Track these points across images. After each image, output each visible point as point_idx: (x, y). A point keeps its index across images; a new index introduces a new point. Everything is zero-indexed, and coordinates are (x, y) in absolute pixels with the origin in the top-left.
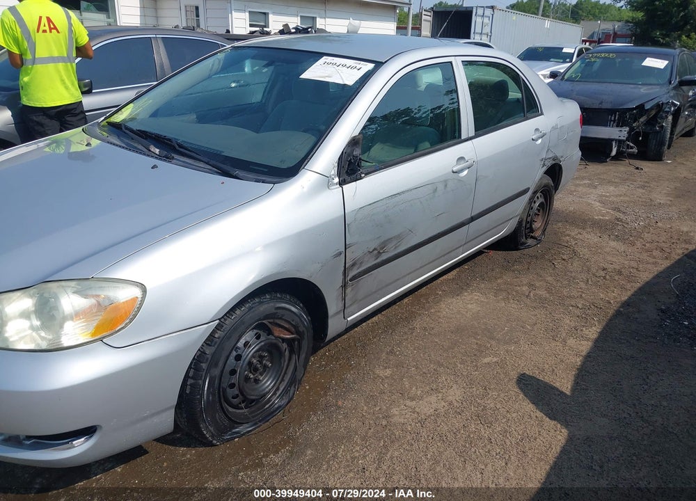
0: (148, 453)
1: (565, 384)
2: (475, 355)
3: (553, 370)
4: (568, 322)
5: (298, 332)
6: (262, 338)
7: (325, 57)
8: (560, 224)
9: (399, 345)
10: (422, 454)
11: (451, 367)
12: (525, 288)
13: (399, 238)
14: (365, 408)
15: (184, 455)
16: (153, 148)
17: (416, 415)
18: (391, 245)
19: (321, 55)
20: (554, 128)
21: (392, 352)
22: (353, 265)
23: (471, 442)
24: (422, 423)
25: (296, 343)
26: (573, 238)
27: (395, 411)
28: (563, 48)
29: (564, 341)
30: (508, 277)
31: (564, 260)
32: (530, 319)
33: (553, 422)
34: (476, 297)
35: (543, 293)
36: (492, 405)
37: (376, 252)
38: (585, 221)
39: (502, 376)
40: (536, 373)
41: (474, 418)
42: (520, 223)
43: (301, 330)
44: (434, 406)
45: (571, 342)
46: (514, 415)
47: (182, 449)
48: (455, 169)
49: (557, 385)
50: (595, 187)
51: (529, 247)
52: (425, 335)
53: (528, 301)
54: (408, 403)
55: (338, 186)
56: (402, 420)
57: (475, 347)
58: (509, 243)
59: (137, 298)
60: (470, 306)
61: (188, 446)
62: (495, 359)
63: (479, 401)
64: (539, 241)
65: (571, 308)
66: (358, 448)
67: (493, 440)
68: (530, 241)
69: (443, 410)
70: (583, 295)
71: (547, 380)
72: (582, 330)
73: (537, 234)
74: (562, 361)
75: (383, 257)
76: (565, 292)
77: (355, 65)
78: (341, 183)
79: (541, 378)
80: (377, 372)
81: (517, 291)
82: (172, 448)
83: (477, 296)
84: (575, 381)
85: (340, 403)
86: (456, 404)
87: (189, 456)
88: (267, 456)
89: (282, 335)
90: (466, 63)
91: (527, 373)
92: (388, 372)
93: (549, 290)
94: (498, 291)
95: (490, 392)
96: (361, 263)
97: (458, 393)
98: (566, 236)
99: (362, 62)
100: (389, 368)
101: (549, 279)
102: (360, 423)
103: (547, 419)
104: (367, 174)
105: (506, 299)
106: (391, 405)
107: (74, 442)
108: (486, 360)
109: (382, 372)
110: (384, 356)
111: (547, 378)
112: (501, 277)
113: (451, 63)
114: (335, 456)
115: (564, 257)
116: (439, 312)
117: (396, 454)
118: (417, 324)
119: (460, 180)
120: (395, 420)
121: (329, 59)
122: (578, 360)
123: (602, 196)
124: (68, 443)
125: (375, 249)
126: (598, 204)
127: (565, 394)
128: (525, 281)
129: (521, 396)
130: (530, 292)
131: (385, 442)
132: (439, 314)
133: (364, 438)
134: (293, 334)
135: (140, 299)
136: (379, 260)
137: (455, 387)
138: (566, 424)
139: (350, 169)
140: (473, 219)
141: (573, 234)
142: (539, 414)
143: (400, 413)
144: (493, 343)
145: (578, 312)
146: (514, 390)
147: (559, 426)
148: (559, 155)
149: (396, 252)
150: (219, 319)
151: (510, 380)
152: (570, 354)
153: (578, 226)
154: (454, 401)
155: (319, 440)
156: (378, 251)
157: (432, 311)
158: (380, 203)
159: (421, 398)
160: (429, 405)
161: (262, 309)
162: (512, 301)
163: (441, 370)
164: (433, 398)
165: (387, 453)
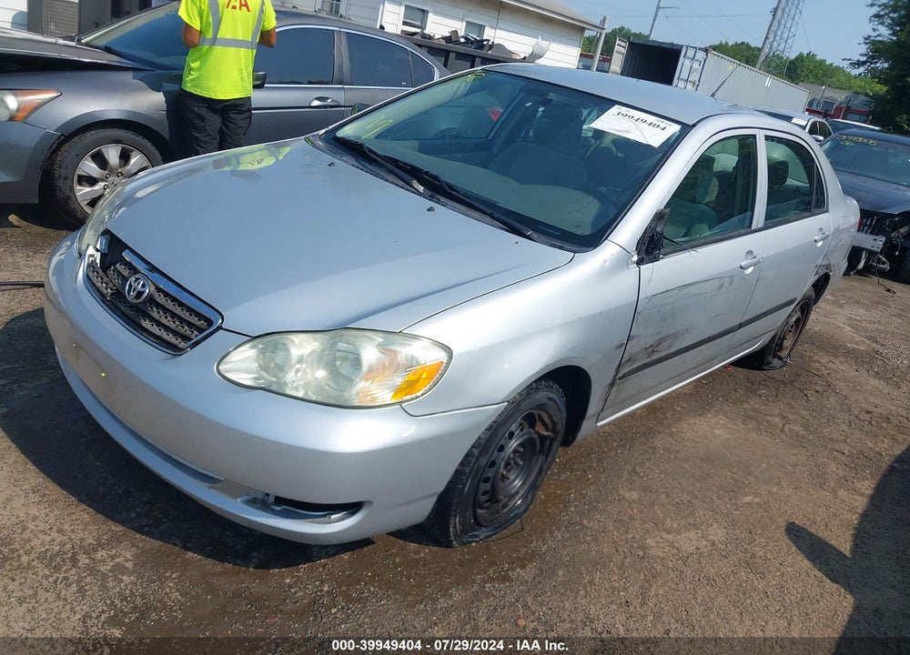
0: (374, 543)
1: (844, 544)
2: (733, 491)
3: (827, 525)
4: (835, 469)
5: (554, 431)
6: (525, 430)
7: (617, 106)
8: (806, 346)
9: (641, 464)
10: (691, 596)
11: (707, 500)
12: (777, 420)
13: (675, 336)
14: (616, 533)
15: (416, 553)
16: (416, 184)
17: (675, 550)
18: (665, 344)
19: (613, 103)
20: (836, 230)
21: (634, 471)
22: (628, 361)
23: (745, 592)
24: (685, 560)
25: (548, 442)
26: (825, 367)
27: (649, 541)
28: (792, 118)
29: (834, 492)
30: (754, 402)
31: (817, 392)
32: (789, 458)
33: (835, 586)
34: (723, 422)
35: (798, 428)
36: (761, 553)
37: (651, 349)
38: (835, 348)
39: (768, 521)
40: (806, 524)
41: (743, 565)
42: (774, 338)
43: (558, 428)
44: (695, 543)
45: (842, 493)
46: (789, 569)
47: (413, 545)
48: (743, 264)
49: (834, 543)
50: (841, 306)
51: (774, 368)
52: (670, 457)
53: (783, 436)
54: (665, 535)
55: (635, 265)
56: (660, 554)
57: (731, 481)
58: (755, 361)
59: (442, 362)
60: (716, 431)
61: (420, 543)
62: (757, 500)
63: (746, 546)
64: (785, 364)
65: (835, 453)
66: (616, 577)
67: (769, 594)
68: (776, 362)
69: (706, 550)
70: (848, 440)
71: (820, 534)
72: (853, 482)
73: (784, 354)
74: (835, 515)
75: (656, 357)
76: (826, 431)
77: (658, 123)
78: (640, 262)
79: (813, 531)
80: (622, 493)
81: (768, 422)
82: (402, 542)
83: (722, 419)
84: (854, 541)
85: (585, 522)
86: (719, 546)
87: (422, 555)
88: (514, 570)
89: (541, 431)
90: (768, 138)
91: (797, 523)
92: (635, 495)
93: (806, 426)
94: (746, 418)
95: (756, 537)
96: (635, 360)
97: (720, 533)
98: (816, 362)
99: (666, 121)
100: (635, 490)
101: (803, 412)
102: (614, 550)
103: (828, 580)
104: (665, 255)
105: (758, 430)
106: (645, 534)
107: (333, 517)
108: (747, 499)
109: (627, 494)
110: (625, 474)
111: (821, 533)
112: (747, 402)
113: (754, 136)
114: (591, 582)
115: (817, 388)
116: (682, 432)
117: (661, 591)
118: (659, 442)
119: (744, 278)
120: (652, 552)
121: (624, 110)
122: (854, 517)
123: (850, 319)
124: (325, 516)
125: (651, 346)
126: (848, 328)
127: (844, 556)
128: (776, 412)
129: (794, 549)
130: (784, 425)
131: (645, 576)
132: (682, 435)
133: (621, 567)
134: (547, 430)
135: (444, 365)
136: (649, 360)
137: (715, 525)
138: (850, 589)
139: (650, 247)
140: (741, 326)
141: (823, 361)
142: (819, 574)
143: (657, 544)
144: (752, 479)
145: (843, 458)
146: (785, 541)
147: (843, 590)
148: (832, 263)
149: (667, 353)
150: (508, 402)
151: (777, 527)
152: (843, 509)
153: (827, 352)
154: (717, 542)
155: (568, 561)
156: (652, 349)
157: (674, 430)
158: (672, 293)
159: (679, 533)
160: (689, 541)
161: (537, 396)
162: (764, 433)
163: (696, 502)
164: (692, 535)
165: (650, 589)
